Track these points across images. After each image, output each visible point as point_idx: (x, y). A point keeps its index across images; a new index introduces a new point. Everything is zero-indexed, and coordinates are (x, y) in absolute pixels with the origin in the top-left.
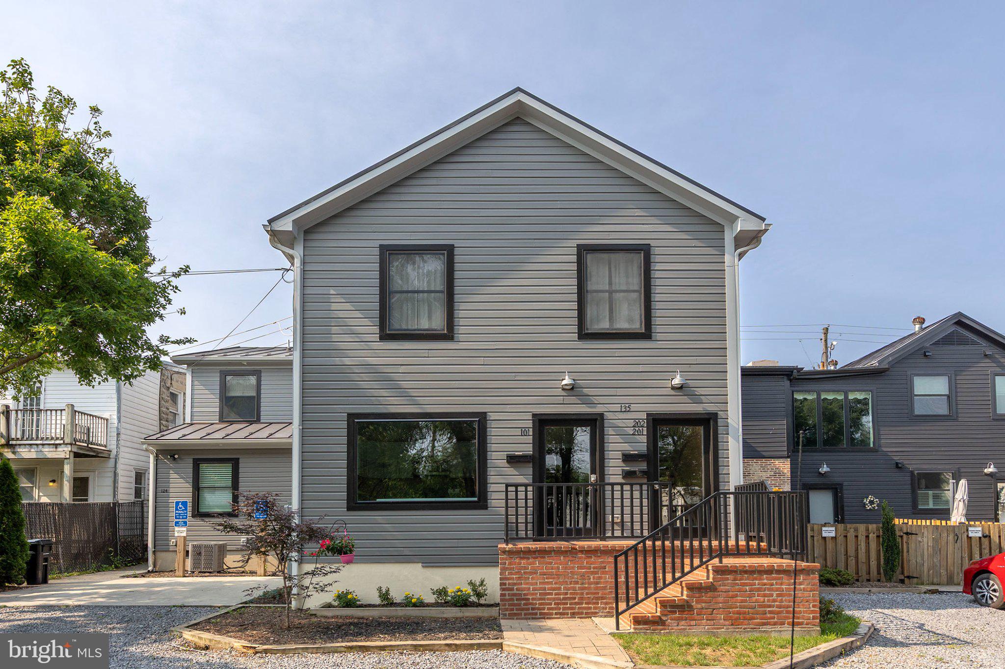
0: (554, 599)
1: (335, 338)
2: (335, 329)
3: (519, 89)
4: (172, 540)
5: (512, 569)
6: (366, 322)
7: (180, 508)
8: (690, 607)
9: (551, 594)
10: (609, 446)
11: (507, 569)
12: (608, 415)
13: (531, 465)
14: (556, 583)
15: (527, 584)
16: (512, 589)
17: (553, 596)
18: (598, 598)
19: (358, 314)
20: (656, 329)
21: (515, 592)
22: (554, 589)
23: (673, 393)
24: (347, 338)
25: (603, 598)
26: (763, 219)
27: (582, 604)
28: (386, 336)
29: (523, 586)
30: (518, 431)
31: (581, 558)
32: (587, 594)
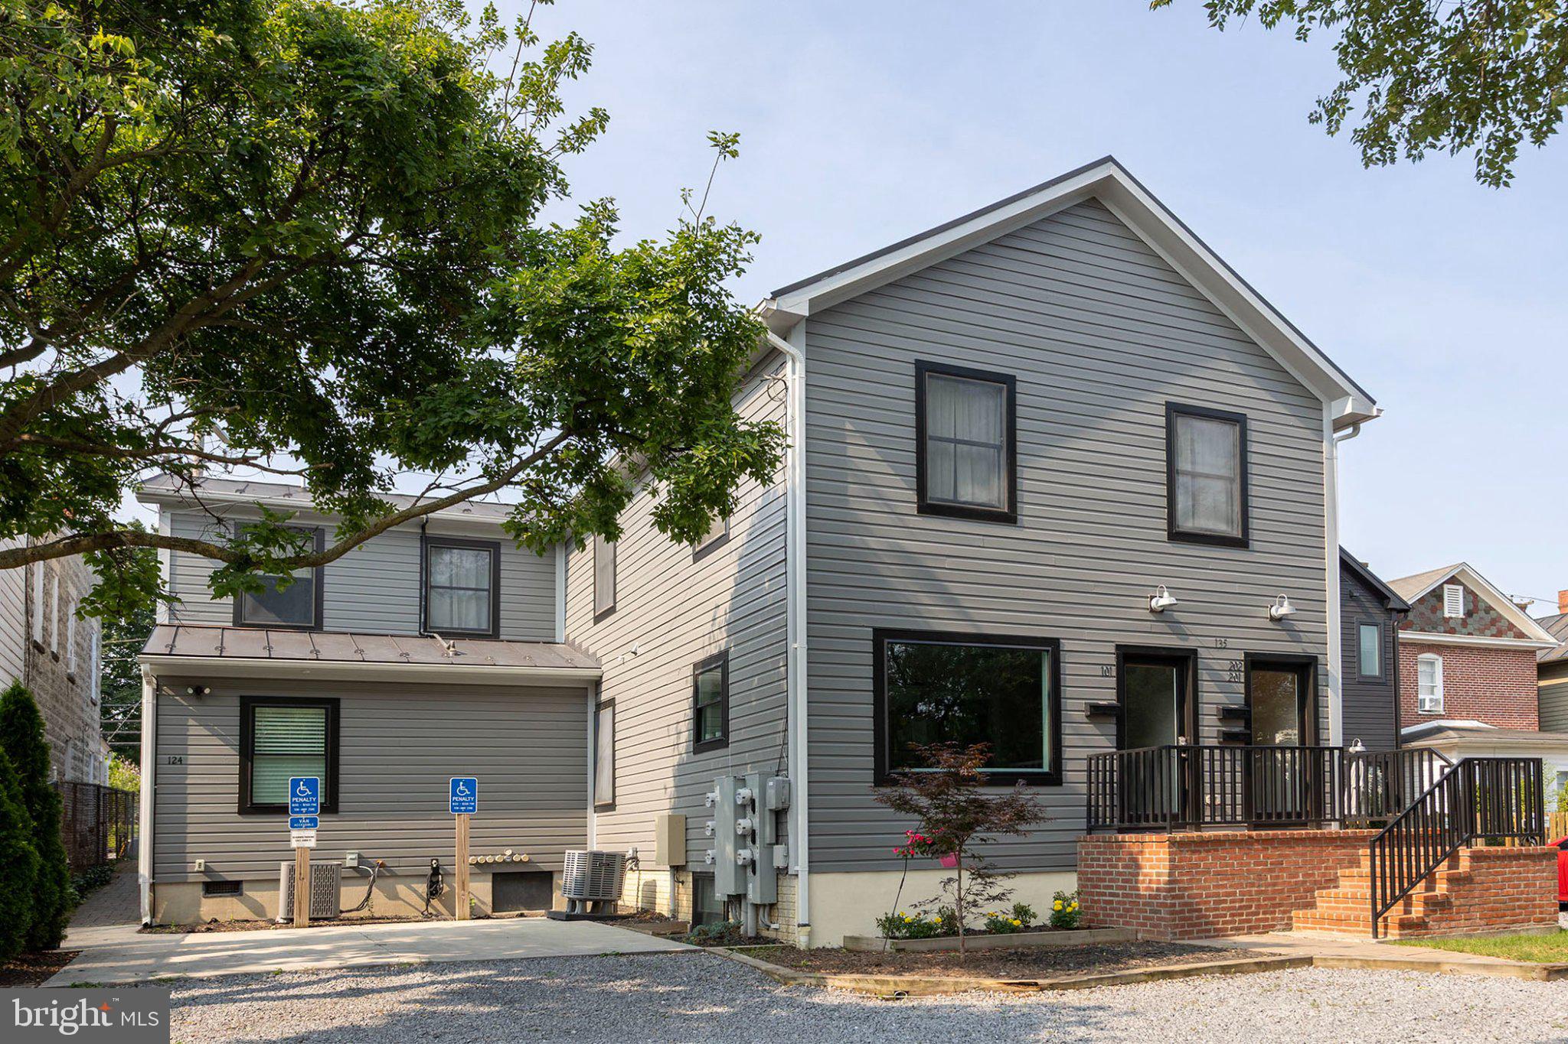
0: (1229, 909)
1: (854, 503)
2: (852, 489)
3: (1110, 159)
4: (198, 861)
5: (1182, 867)
6: (898, 481)
7: (301, 792)
8: (1450, 904)
9: (1225, 901)
10: (1204, 697)
11: (1177, 867)
12: (1202, 653)
13: (1114, 720)
14: (1231, 886)
15: (1198, 888)
16: (1182, 897)
17: (1228, 905)
18: (1274, 906)
19: (884, 467)
20: (1254, 535)
21: (1186, 900)
22: (1228, 894)
23: (1270, 625)
24: (871, 504)
25: (1280, 905)
26: (1374, 402)
27: (1258, 914)
28: (926, 508)
29: (1195, 891)
30: (1098, 671)
31: (1258, 850)
32: (1264, 900)
